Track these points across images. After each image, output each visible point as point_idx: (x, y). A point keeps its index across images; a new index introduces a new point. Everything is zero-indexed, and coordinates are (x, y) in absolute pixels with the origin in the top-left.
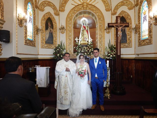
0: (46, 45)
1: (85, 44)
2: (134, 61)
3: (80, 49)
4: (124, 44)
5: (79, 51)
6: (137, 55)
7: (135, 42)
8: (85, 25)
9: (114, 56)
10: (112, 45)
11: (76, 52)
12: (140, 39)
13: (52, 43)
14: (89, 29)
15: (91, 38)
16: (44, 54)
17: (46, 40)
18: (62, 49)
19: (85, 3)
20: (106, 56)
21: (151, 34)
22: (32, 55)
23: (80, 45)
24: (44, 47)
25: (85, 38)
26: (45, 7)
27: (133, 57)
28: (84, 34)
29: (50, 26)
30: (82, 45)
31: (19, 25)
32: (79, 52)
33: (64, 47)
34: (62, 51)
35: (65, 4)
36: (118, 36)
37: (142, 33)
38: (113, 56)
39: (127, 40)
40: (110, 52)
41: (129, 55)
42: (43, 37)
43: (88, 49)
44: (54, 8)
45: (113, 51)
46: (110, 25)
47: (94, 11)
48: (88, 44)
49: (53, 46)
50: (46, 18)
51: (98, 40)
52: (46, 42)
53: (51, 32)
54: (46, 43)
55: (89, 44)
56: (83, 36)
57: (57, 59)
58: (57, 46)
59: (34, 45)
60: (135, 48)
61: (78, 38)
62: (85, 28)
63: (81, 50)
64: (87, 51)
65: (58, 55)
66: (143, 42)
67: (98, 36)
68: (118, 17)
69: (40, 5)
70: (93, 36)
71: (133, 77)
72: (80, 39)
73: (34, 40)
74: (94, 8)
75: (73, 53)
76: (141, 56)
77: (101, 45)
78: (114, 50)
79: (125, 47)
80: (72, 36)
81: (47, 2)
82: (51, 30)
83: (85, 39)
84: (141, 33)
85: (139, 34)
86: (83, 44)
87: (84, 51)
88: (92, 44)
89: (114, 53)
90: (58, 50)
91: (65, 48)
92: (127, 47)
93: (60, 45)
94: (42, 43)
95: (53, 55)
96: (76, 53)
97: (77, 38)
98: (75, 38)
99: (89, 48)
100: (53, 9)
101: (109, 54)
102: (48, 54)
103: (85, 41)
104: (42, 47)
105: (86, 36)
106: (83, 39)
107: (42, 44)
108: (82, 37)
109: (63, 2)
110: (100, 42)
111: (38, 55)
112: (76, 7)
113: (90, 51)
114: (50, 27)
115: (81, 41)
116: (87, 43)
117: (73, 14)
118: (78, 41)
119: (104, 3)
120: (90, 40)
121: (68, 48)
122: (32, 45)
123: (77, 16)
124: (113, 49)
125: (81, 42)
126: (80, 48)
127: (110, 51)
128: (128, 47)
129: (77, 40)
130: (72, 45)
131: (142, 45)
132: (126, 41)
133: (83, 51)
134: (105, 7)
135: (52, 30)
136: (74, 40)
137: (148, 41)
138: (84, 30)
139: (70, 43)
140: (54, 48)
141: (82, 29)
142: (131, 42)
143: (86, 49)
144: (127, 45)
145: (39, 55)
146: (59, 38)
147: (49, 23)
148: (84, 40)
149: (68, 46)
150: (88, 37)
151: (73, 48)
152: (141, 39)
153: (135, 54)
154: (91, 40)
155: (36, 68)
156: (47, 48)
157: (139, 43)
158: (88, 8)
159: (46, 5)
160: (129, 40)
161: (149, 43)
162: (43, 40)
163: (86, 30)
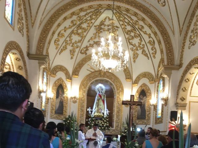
0: (55, 116)
1: (99, 116)
3: (93, 122)
4: (143, 121)
7: (153, 119)
8: (101, 94)
12: (156, 117)
13: (62, 114)
14: (105, 99)
15: (107, 110)
18: (72, 121)
20: (122, 133)
21: (163, 113)
23: (93, 118)
25: (100, 109)
26: (57, 72)
28: (100, 104)
30: (96, 118)
33: (75, 119)
34: (72, 123)
37: (158, 111)
40: (127, 128)
42: (53, 106)
43: (103, 123)
46: (124, 103)
47: (113, 80)
48: (103, 117)
49: (62, 117)
50: (58, 84)
51: (115, 113)
52: (55, 111)
53: (61, 101)
55: (105, 117)
56: (98, 106)
58: (67, 117)
60: (153, 126)
61: (92, 108)
62: (101, 97)
64: (101, 125)
66: (158, 120)
67: (115, 109)
69: (52, 70)
70: (110, 107)
72: (93, 110)
73: (45, 109)
74: (113, 77)
77: (117, 119)
79: (143, 124)
80: (85, 107)
81: (59, 67)
82: (61, 99)
86: (97, 116)
88: (108, 117)
90: (68, 121)
92: (145, 124)
93: (71, 116)
94: (51, 112)
96: (89, 126)
97: (90, 108)
98: (88, 107)
99: (104, 122)
100: (65, 75)
101: (126, 131)
103: (100, 112)
104: (52, 118)
105: (101, 107)
107: (52, 114)
108: (97, 108)
110: (118, 116)
112: (92, 73)
113: (105, 126)
115: (95, 112)
116: (103, 115)
117: (88, 82)
118: (92, 112)
119: (125, 72)
120: (106, 112)
121: (79, 120)
125: (94, 114)
126: (93, 120)
128: (147, 124)
129: (90, 111)
130: (85, 117)
131: (158, 123)
132: (145, 117)
134: (126, 77)
136: (87, 110)
138: (100, 99)
139: (82, 115)
140: (64, 119)
141: (96, 98)
142: (149, 118)
143: (100, 123)
144: (145, 121)
146: (70, 108)
147: (60, 91)
149: (79, 118)
150: (104, 108)
151: (86, 120)
152: (157, 117)
154: (108, 111)
156: (56, 118)
157: (156, 121)
158: (105, 76)
159: (58, 70)
160: (148, 116)
161: (161, 122)
162: (53, 109)
163: (102, 100)
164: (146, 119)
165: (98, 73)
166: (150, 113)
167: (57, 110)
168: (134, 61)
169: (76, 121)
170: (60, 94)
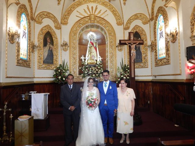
0: (43, 66)
1: (93, 63)
2: (151, 83)
3: (87, 70)
4: (139, 64)
5: (86, 72)
6: (154, 77)
7: (151, 61)
8: (92, 41)
9: (128, 78)
10: (125, 65)
11: (82, 73)
12: (156, 58)
13: (52, 63)
14: (97, 46)
15: (100, 57)
16: (41, 77)
17: (44, 59)
18: (64, 70)
19: (92, 15)
20: (118, 78)
21: (169, 52)
22: (25, 78)
23: (87, 65)
24: (42, 68)
25: (93, 56)
26: (43, 18)
27: (150, 78)
28: (92, 51)
30: (89, 65)
31: (10, 41)
32: (86, 74)
33: (67, 68)
34: (64, 72)
35: (68, 16)
36: (132, 55)
38: (126, 78)
39: (143, 59)
40: (123, 73)
41: (145, 76)
42: (40, 55)
43: (97, 70)
44: (55, 20)
45: (127, 72)
46: (122, 42)
47: (103, 25)
48: (96, 63)
49: (53, 66)
50: (45, 32)
51: (108, 59)
52: (44, 61)
53: (50, 49)
55: (98, 63)
56: (90, 54)
57: (58, 83)
58: (58, 66)
59: (28, 66)
60: (152, 68)
61: (85, 56)
62: (93, 44)
63: (89, 70)
64: (95, 72)
65: (60, 77)
66: (161, 61)
67: (108, 54)
68: (131, 34)
69: (37, 16)
70: (103, 54)
71: (150, 102)
72: (87, 58)
73: (28, 59)
74: (103, 22)
75: (78, 75)
76: (158, 78)
77: (112, 65)
78: (127, 71)
79: (140, 67)
80: (77, 54)
81: (46, 13)
82: (50, 47)
83: (93, 58)
84: (158, 52)
85: (156, 52)
86: (91, 63)
87: (91, 72)
88: (101, 63)
89: (128, 74)
90: (59, 71)
91: (69, 69)
92: (142, 67)
93: (62, 65)
94: (39, 62)
95: (53, 78)
96: (82, 75)
97: (83, 56)
98: (80, 56)
99: (98, 68)
100: (53, 21)
101: (122, 76)
102: (47, 77)
103: (93, 60)
104: (39, 68)
105: (94, 54)
107: (39, 64)
109: (66, 13)
110: (111, 62)
111: (34, 78)
112: (81, 19)
113: (99, 72)
114: (49, 43)
115: (88, 60)
116: (96, 62)
117: (78, 28)
118: (85, 60)
119: (115, 16)
120: (99, 59)
121: (72, 69)
122: (26, 66)
123: (82, 30)
124: (127, 70)
125: (88, 61)
126: (87, 68)
128: (144, 67)
129: (83, 59)
130: (78, 64)
131: (160, 65)
132: (142, 60)
133: (90, 73)
134: (117, 21)
135: (51, 46)
136: (80, 58)
137: (165, 60)
138: (92, 46)
139: (75, 63)
140: (55, 69)
141: (89, 45)
142: (146, 61)
143: (94, 70)
144: (142, 64)
145: (35, 78)
146: (61, 56)
147: (48, 39)
148: (91, 59)
149: (71, 67)
150: (97, 55)
151: (79, 68)
152: (158, 58)
154: (101, 58)
155: (31, 95)
156: (45, 68)
157: (156, 62)
158: (96, 21)
159: (44, 16)
160: (144, 59)
161: (167, 63)
162: (40, 59)
163: (95, 47)
164: (143, 61)
165: (87, 18)
166: (146, 56)
167: (46, 59)
168: (125, 4)
169: (68, 69)
170: (48, 42)
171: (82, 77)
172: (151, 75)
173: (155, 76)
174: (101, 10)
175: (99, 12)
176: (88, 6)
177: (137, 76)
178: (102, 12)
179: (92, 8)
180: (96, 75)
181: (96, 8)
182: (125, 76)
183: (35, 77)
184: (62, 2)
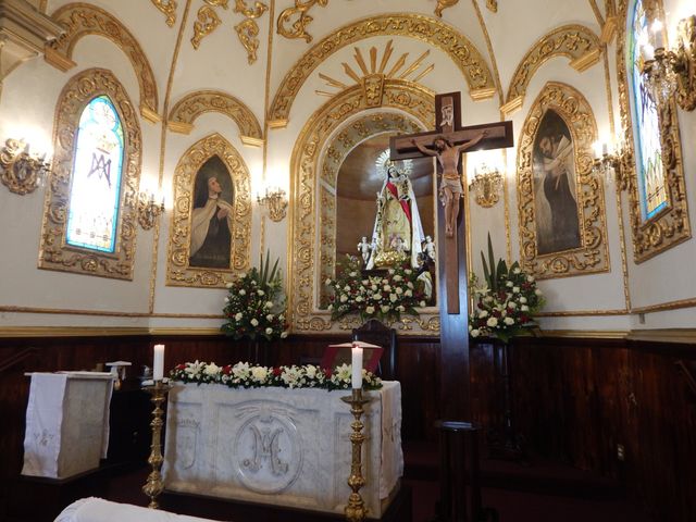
0: (192, 275)
2: (625, 351)
4: (566, 256)
5: (344, 298)
6: (637, 317)
7: (624, 238)
8: (394, 180)
9: (509, 321)
10: (502, 263)
11: (331, 302)
12: (637, 220)
13: (225, 265)
14: (410, 195)
16: (178, 313)
17: (195, 250)
19: (373, 80)
21: (678, 170)
22: (102, 314)
24: (183, 283)
25: (395, 235)
26: (199, 114)
27: (621, 326)
28: (391, 219)
29: (219, 190)
31: (5, 184)
32: (342, 304)
33: (278, 281)
35: (290, 99)
37: (644, 181)
38: (501, 322)
39: (583, 232)
40: (489, 299)
41: (597, 314)
42: (180, 239)
43: (387, 288)
44: (243, 117)
45: (510, 296)
47: (415, 110)
49: (227, 277)
50: (201, 159)
52: (191, 259)
53: (219, 216)
54: (195, 262)
56: (384, 227)
57: (232, 337)
58: (243, 276)
59: (123, 274)
60: (626, 274)
61: (369, 240)
62: (394, 190)
63: (354, 290)
64: (378, 297)
65: (239, 316)
66: (652, 231)
69: (174, 109)
71: (626, 452)
73: (118, 249)
74: (414, 98)
75: (315, 309)
76: (658, 322)
78: (510, 290)
79: (572, 270)
80: (318, 230)
81: (208, 98)
82: (218, 208)
83: (394, 244)
84: (639, 184)
87: (365, 295)
89: (512, 305)
90: (242, 292)
92: (583, 270)
93: (258, 271)
94: (173, 262)
95: (222, 317)
96: (331, 307)
97: (364, 239)
99: (391, 283)
100: (237, 122)
101: (484, 314)
102: (201, 313)
103: (394, 249)
104: (173, 282)
105: (398, 228)
106: (385, 243)
107: (175, 269)
108: (381, 234)
109: (285, 89)
111: (151, 315)
112: (333, 100)
113: (393, 298)
114: (216, 196)
117: (323, 133)
121: (295, 285)
122: (102, 272)
124: (509, 284)
127: (490, 294)
128: (589, 269)
129: (364, 249)
130: (316, 268)
131: (652, 249)
132: (579, 237)
133: (359, 299)
134: (470, 84)
135: (224, 205)
137: (668, 222)
138: (391, 199)
139: (306, 263)
140: (230, 285)
142: (599, 241)
143: (374, 287)
144: (581, 257)
145: (156, 316)
146: (263, 241)
147: (212, 180)
148: (387, 247)
149: (295, 277)
150: (411, 233)
152: (643, 217)
153: (625, 313)
155: (30, 377)
156: (197, 283)
157: (639, 240)
158: (385, 98)
160: (590, 228)
161: (677, 236)
162: (179, 251)
163: (402, 203)
165: (354, 95)
166: (598, 213)
167: (201, 250)
170: (210, 193)
171: (329, 318)
172: (622, 306)
173: (641, 313)
174: (405, 56)
175: (399, 62)
176: (357, 50)
177: (562, 315)
178: (410, 61)
179: (373, 52)
180: (378, 309)
181: (389, 51)
182: (497, 314)
183: (155, 312)
184: (262, 52)
